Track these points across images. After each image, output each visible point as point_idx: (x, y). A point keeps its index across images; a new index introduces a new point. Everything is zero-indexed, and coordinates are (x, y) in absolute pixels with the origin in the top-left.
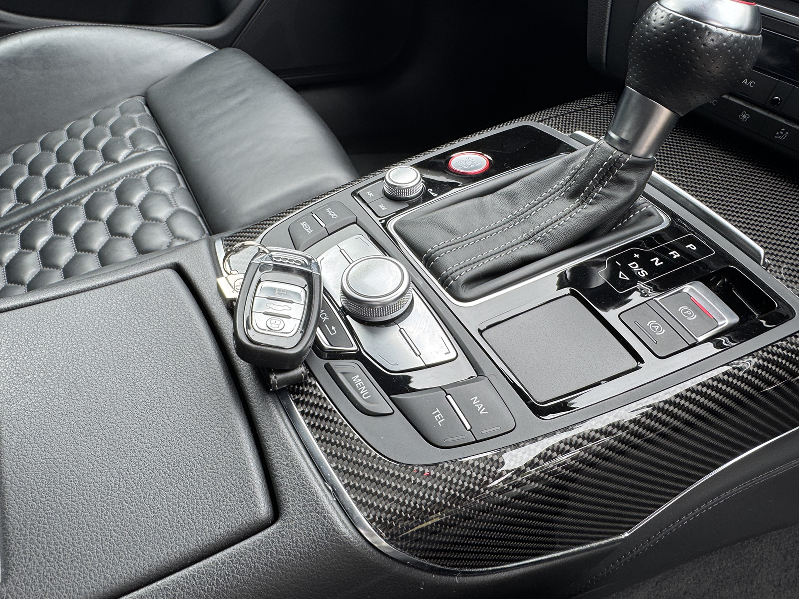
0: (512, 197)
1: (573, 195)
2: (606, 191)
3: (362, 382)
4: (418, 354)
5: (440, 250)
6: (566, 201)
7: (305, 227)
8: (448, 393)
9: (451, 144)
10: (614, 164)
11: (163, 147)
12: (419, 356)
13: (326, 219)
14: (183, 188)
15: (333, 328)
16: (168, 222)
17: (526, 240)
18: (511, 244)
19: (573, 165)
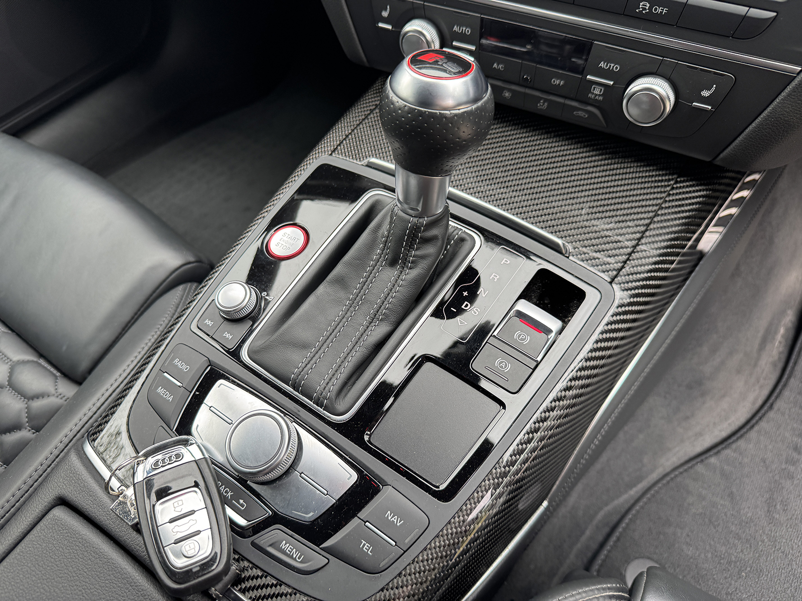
1: (393, 263)
2: (418, 253)
3: (290, 546)
4: (326, 492)
6: (389, 269)
7: (163, 394)
8: (365, 520)
10: (416, 229)
13: (178, 374)
15: (241, 501)
17: (371, 323)
18: (360, 333)
19: (381, 232)
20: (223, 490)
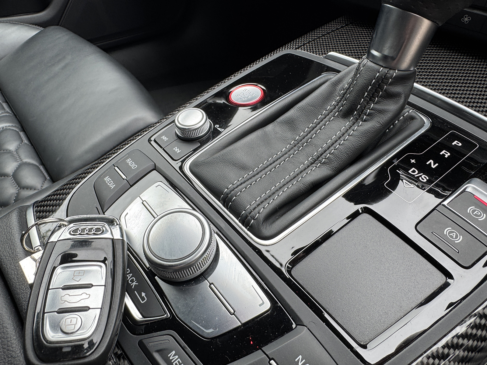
0: (291, 124)
1: (346, 114)
2: (378, 107)
3: (179, 359)
4: (232, 311)
5: (236, 189)
6: (341, 120)
7: (108, 182)
8: (271, 357)
9: (228, 79)
10: (382, 80)
11: (8, 112)
12: (234, 314)
13: (126, 170)
14: (26, 143)
15: (143, 294)
16: (15, 176)
17: (312, 164)
18: (300, 170)
19: (340, 86)
20: (129, 278)
